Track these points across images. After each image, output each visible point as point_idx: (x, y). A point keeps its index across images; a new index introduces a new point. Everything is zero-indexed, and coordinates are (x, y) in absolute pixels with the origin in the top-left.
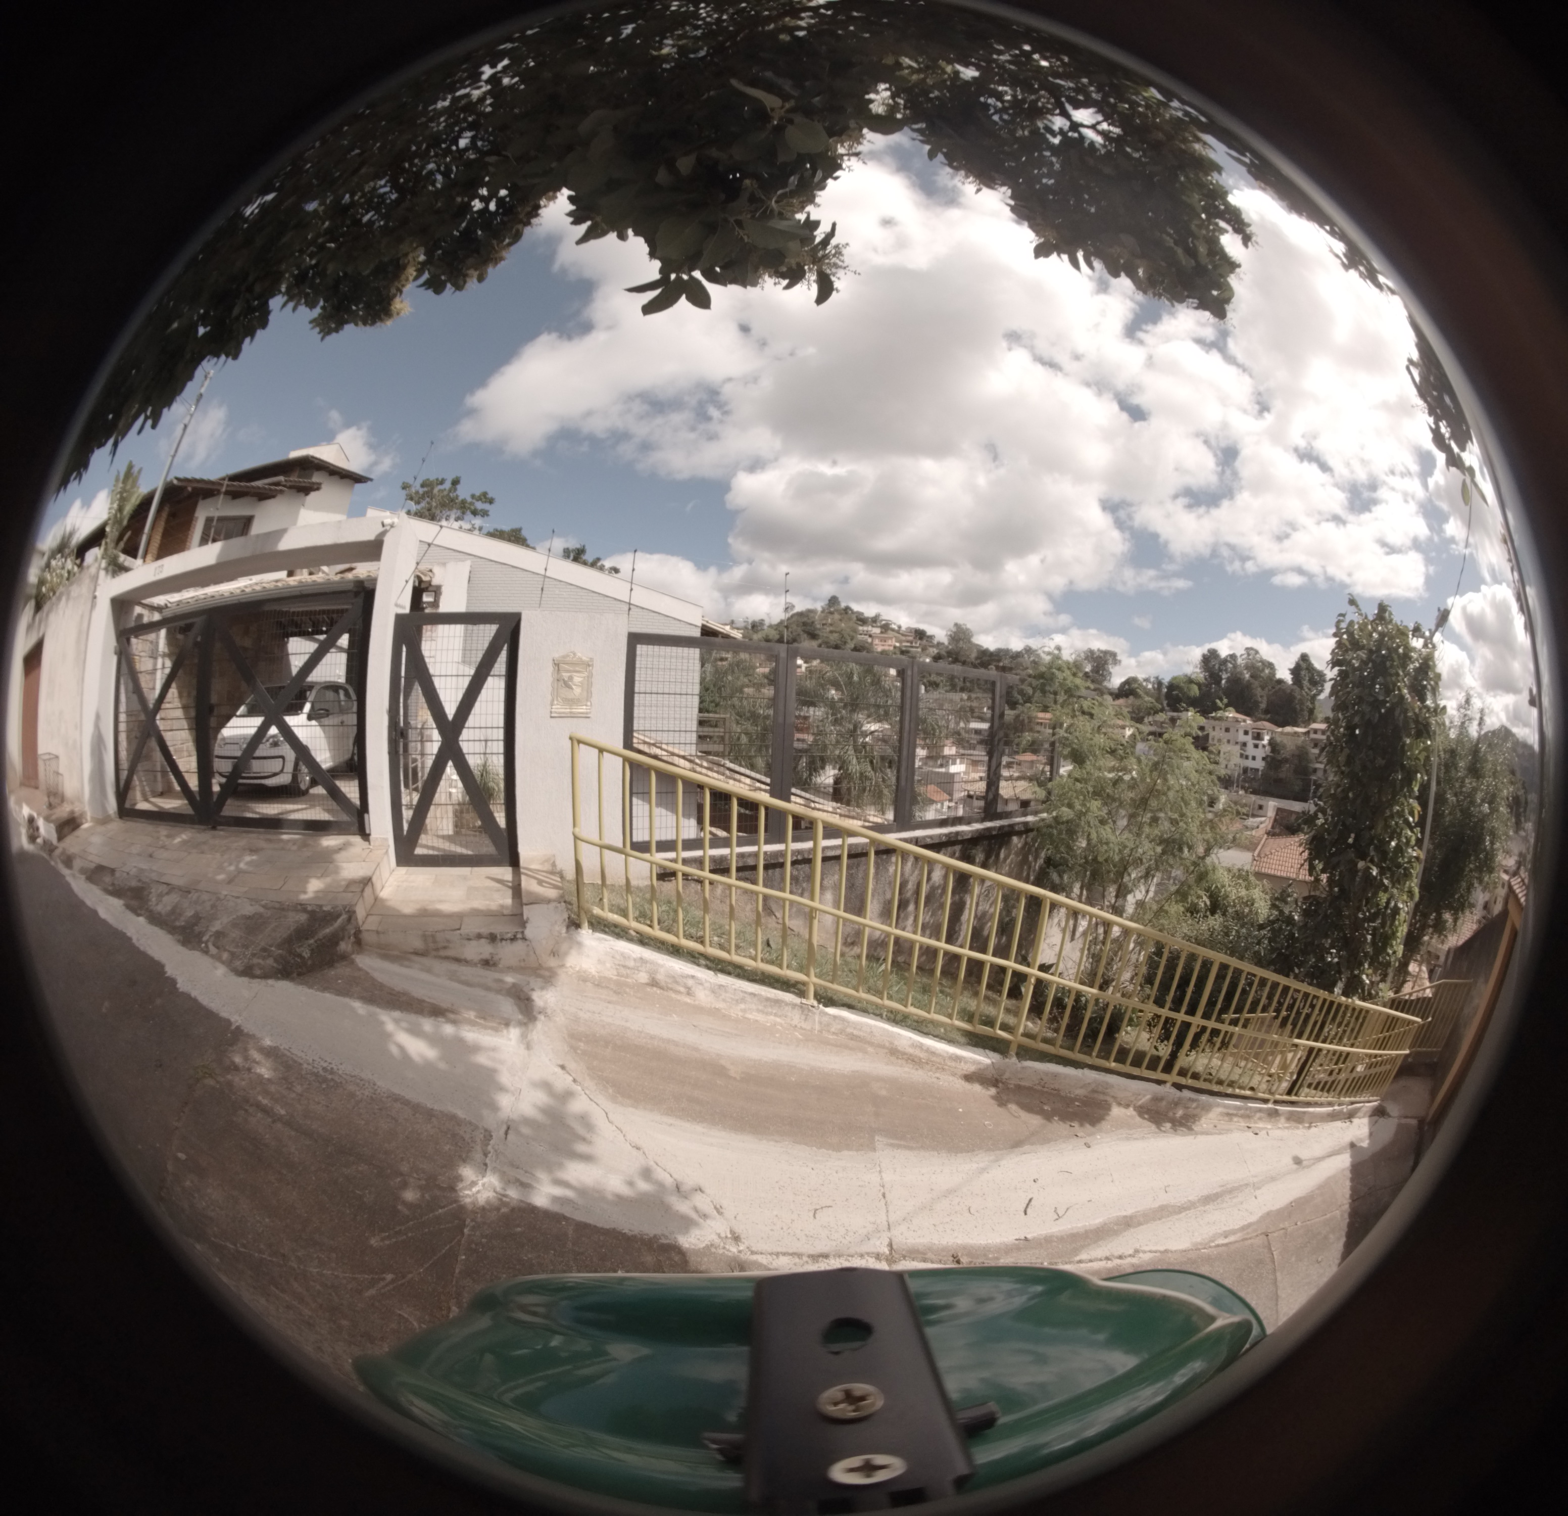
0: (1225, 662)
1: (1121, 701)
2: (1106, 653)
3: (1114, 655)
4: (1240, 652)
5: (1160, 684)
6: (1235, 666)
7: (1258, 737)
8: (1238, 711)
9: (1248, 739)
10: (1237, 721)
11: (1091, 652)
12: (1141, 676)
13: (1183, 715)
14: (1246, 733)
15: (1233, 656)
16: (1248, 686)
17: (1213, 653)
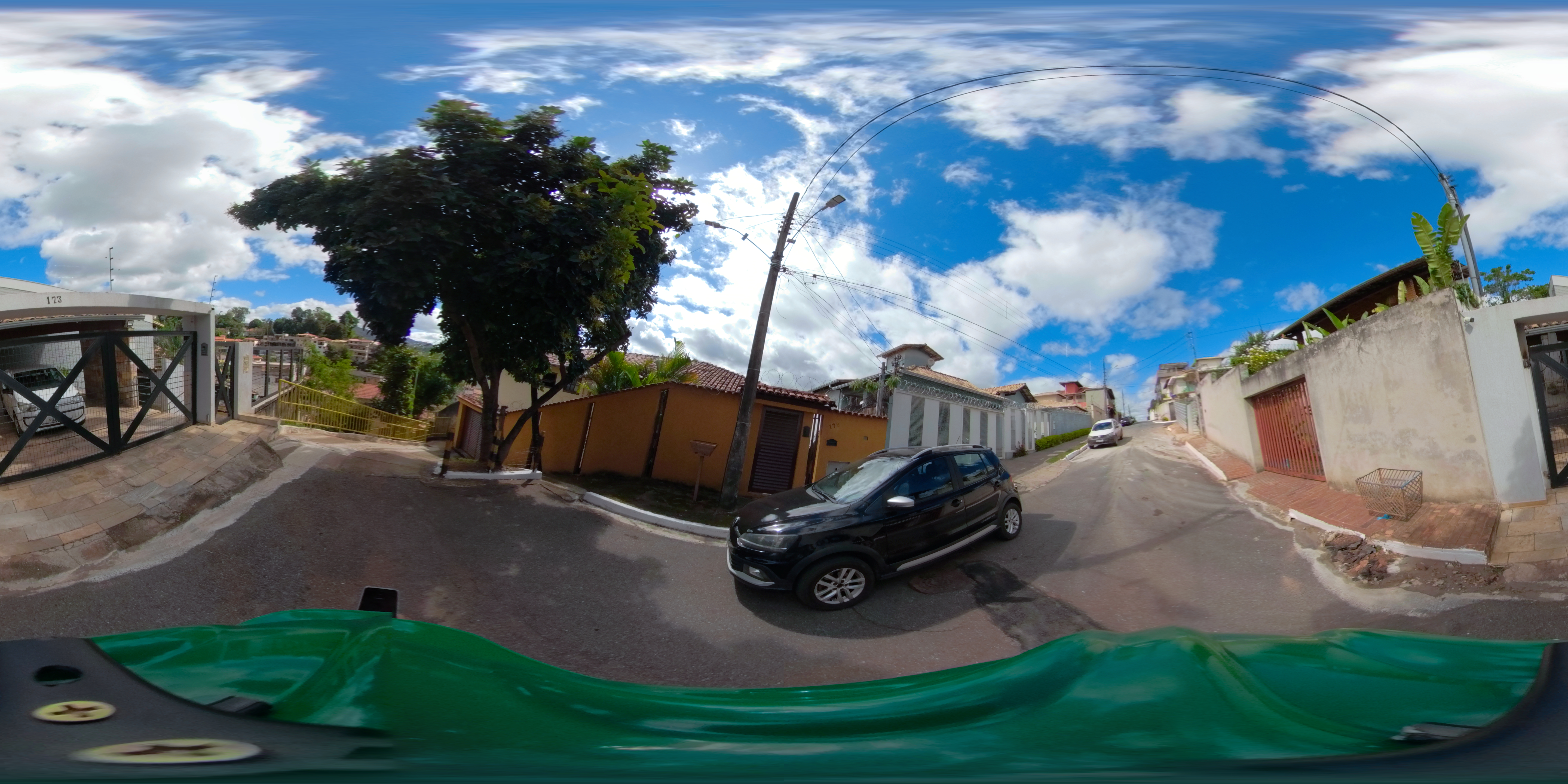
0: (305, 312)
1: (251, 330)
2: (243, 309)
3: (247, 310)
4: (313, 309)
5: (271, 322)
6: (310, 315)
7: (321, 344)
8: (310, 333)
9: (316, 344)
10: (310, 337)
11: (236, 308)
12: (260, 319)
13: (283, 335)
14: (315, 342)
15: (309, 311)
16: (317, 323)
17: (299, 309)
